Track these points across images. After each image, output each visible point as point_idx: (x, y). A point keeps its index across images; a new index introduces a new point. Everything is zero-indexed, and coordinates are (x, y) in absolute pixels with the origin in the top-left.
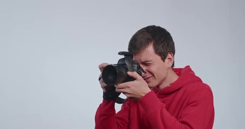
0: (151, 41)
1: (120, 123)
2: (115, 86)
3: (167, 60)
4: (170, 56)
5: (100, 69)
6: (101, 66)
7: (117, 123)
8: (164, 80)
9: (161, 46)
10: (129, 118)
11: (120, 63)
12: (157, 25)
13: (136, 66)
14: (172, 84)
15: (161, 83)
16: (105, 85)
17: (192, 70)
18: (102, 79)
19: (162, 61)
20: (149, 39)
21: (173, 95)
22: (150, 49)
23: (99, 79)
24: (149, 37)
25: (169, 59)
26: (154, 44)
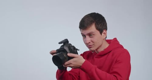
0: (94, 22)
4: (104, 31)
8: (100, 46)
9: (99, 25)
14: (105, 50)
17: (118, 40)
19: (100, 35)
21: (106, 56)
24: (92, 20)
25: (104, 33)
26: (95, 24)
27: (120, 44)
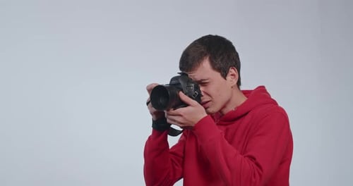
0: (206, 55)
1: (174, 160)
2: (165, 111)
3: (229, 78)
4: (232, 71)
5: (149, 91)
6: (149, 88)
7: (172, 160)
8: (228, 102)
9: (219, 60)
10: (184, 152)
11: (174, 82)
12: (214, 34)
13: (193, 85)
14: (238, 108)
15: (224, 107)
16: (154, 110)
18: (150, 103)
19: (222, 79)
20: (203, 52)
21: (239, 121)
22: (206, 64)
23: (148, 104)
24: (203, 50)
25: (232, 75)
26: (210, 58)
27: (272, 97)
